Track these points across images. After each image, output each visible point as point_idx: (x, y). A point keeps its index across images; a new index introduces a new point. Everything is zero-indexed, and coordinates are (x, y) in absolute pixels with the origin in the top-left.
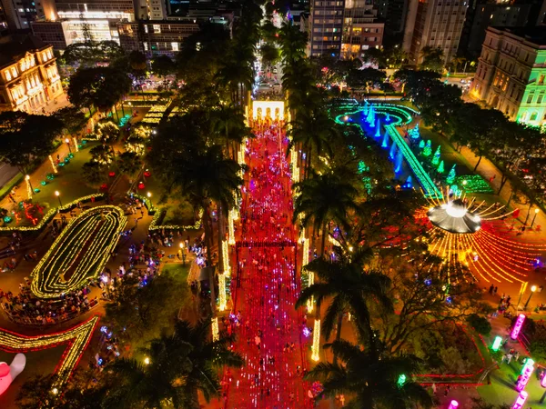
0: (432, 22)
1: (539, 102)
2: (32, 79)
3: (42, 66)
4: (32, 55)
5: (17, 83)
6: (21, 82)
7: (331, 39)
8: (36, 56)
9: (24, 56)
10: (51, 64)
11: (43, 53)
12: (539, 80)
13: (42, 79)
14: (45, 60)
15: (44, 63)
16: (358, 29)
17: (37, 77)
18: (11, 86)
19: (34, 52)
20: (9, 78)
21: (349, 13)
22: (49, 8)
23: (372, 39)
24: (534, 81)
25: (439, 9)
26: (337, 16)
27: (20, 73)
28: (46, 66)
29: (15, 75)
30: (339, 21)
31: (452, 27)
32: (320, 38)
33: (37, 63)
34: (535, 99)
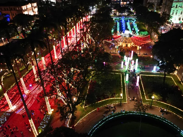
1: (176, 14)
2: (30, 11)
3: (33, 8)
4: (31, 4)
5: (26, 11)
6: (27, 11)
8: (32, 5)
9: (28, 4)
10: (36, 8)
11: (34, 4)
12: (175, 6)
13: (33, 11)
14: (34, 6)
15: (34, 7)
17: (32, 10)
18: (24, 11)
19: (31, 3)
20: (24, 9)
27: (27, 9)
28: (34, 8)
29: (26, 9)
33: (32, 7)
34: (175, 13)
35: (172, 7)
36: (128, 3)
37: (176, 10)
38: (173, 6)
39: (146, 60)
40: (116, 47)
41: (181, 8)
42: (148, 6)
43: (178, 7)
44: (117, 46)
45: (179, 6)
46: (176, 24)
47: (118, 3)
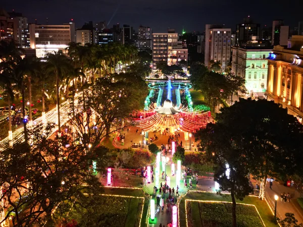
0: (214, 49)
7: (162, 56)
12: (251, 66)
16: (175, 52)
21: (170, 44)
22: (32, 42)
23: (183, 56)
24: (249, 67)
25: (216, 43)
26: (164, 46)
30: (166, 48)
31: (224, 51)
32: (157, 56)
34: (253, 76)
35: (245, 68)
36: (179, 60)
37: (254, 72)
38: (247, 66)
39: (202, 162)
40: (143, 133)
41: (260, 69)
42: (212, 65)
43: (255, 66)
44: (146, 131)
45: (257, 66)
46: (258, 93)
47: (164, 60)
